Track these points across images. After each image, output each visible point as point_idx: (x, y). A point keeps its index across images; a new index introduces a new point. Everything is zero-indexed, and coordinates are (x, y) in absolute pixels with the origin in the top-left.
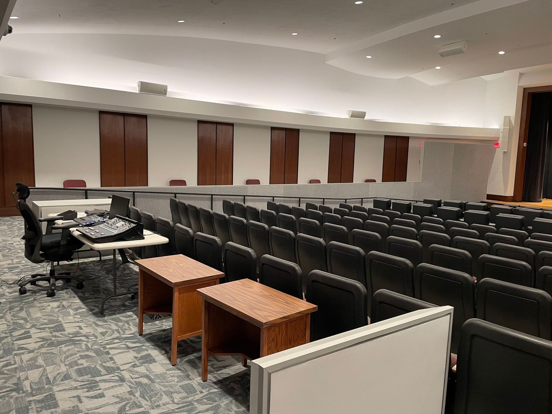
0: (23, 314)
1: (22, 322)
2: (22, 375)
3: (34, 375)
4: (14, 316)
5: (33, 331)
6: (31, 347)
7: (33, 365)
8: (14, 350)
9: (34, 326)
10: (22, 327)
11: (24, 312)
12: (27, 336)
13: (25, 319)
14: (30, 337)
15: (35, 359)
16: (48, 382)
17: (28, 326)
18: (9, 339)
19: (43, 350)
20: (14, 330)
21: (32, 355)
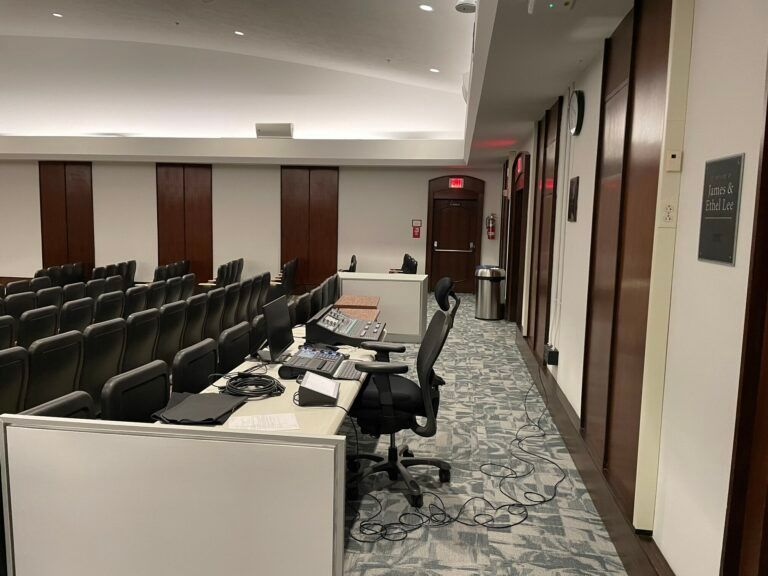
0: (456, 440)
1: (460, 431)
2: (472, 391)
3: (463, 389)
4: (467, 441)
5: (453, 418)
6: (460, 405)
7: (463, 395)
8: (474, 407)
9: (450, 422)
10: (462, 426)
11: (454, 443)
12: (460, 415)
13: (456, 433)
14: (458, 413)
15: (460, 397)
16: (456, 385)
17: (455, 424)
18: (477, 415)
19: (450, 401)
20: (471, 424)
21: (461, 400)
